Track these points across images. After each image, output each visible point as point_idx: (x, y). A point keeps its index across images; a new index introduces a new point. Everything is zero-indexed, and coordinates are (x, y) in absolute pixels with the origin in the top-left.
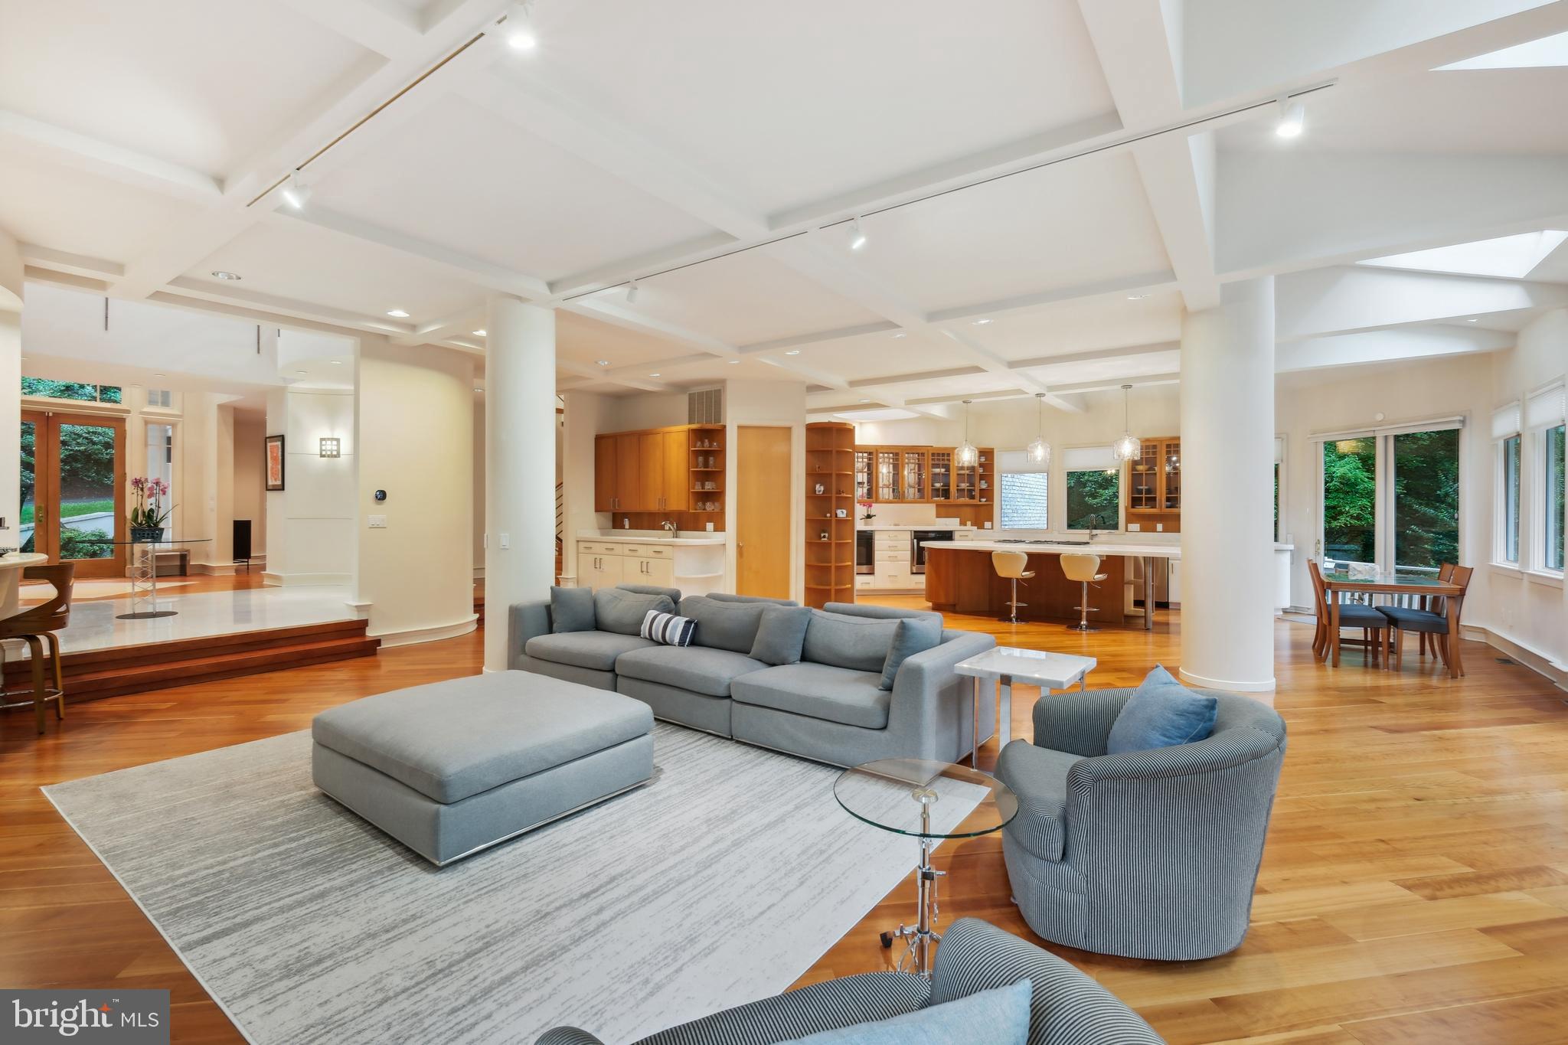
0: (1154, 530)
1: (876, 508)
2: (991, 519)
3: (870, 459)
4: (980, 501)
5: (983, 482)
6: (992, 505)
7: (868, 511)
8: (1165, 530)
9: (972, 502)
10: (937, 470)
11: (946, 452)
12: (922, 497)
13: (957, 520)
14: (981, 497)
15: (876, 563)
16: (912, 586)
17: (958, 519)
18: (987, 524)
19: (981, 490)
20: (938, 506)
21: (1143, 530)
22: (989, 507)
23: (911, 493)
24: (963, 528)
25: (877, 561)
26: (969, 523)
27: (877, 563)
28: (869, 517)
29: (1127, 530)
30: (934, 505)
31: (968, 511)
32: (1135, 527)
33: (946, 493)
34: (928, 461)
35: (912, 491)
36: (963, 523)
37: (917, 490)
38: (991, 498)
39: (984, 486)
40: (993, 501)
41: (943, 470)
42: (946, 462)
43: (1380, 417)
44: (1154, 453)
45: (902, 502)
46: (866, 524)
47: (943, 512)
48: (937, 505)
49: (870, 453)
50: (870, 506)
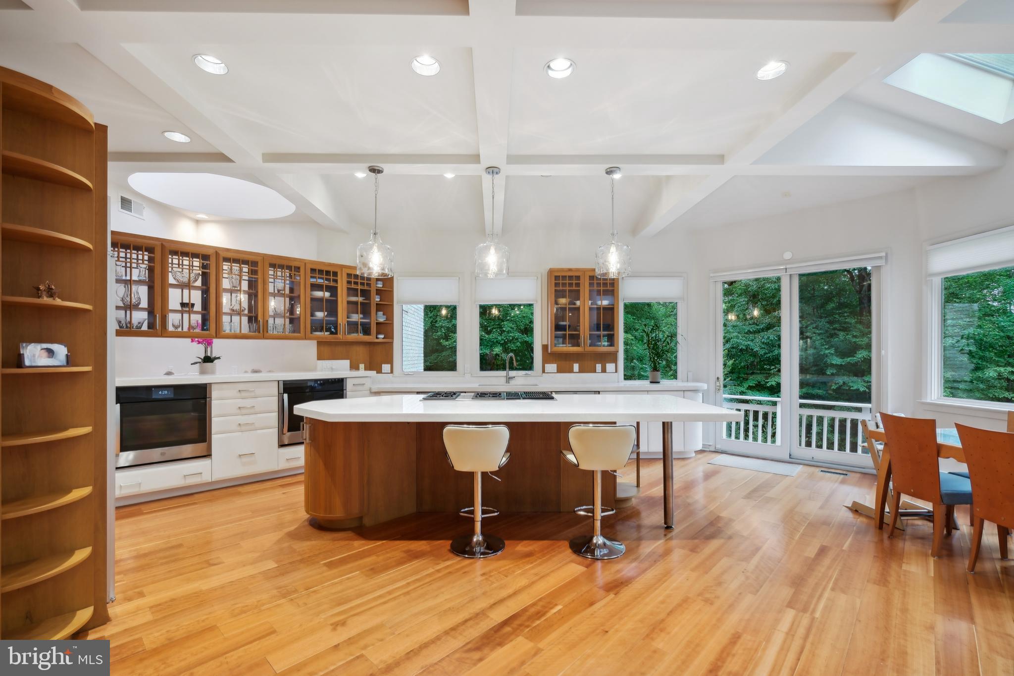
0: (571, 371)
1: (219, 346)
2: (390, 361)
3: (204, 267)
4: (377, 338)
5: (380, 313)
6: (392, 343)
7: (206, 351)
8: (581, 371)
9: (367, 338)
10: (319, 294)
11: (331, 269)
12: (297, 329)
13: (347, 363)
14: (378, 333)
15: (214, 437)
16: (282, 465)
17: (349, 361)
18: (386, 367)
19: (378, 324)
20: (320, 344)
21: (560, 370)
22: (388, 346)
23: (280, 324)
24: (355, 373)
25: (216, 434)
26: (362, 366)
27: (216, 438)
28: (208, 359)
29: (544, 371)
30: (315, 342)
31: (361, 351)
32: (552, 367)
33: (332, 327)
34: (305, 280)
35: (279, 321)
36: (354, 367)
37: (287, 321)
38: (390, 335)
39: (382, 319)
40: (392, 338)
41: (327, 294)
42: (332, 284)
43: (788, 256)
44: (578, 285)
45: (264, 338)
46: (203, 372)
47: (327, 351)
48: (318, 342)
49: (205, 257)
50: (210, 344)
